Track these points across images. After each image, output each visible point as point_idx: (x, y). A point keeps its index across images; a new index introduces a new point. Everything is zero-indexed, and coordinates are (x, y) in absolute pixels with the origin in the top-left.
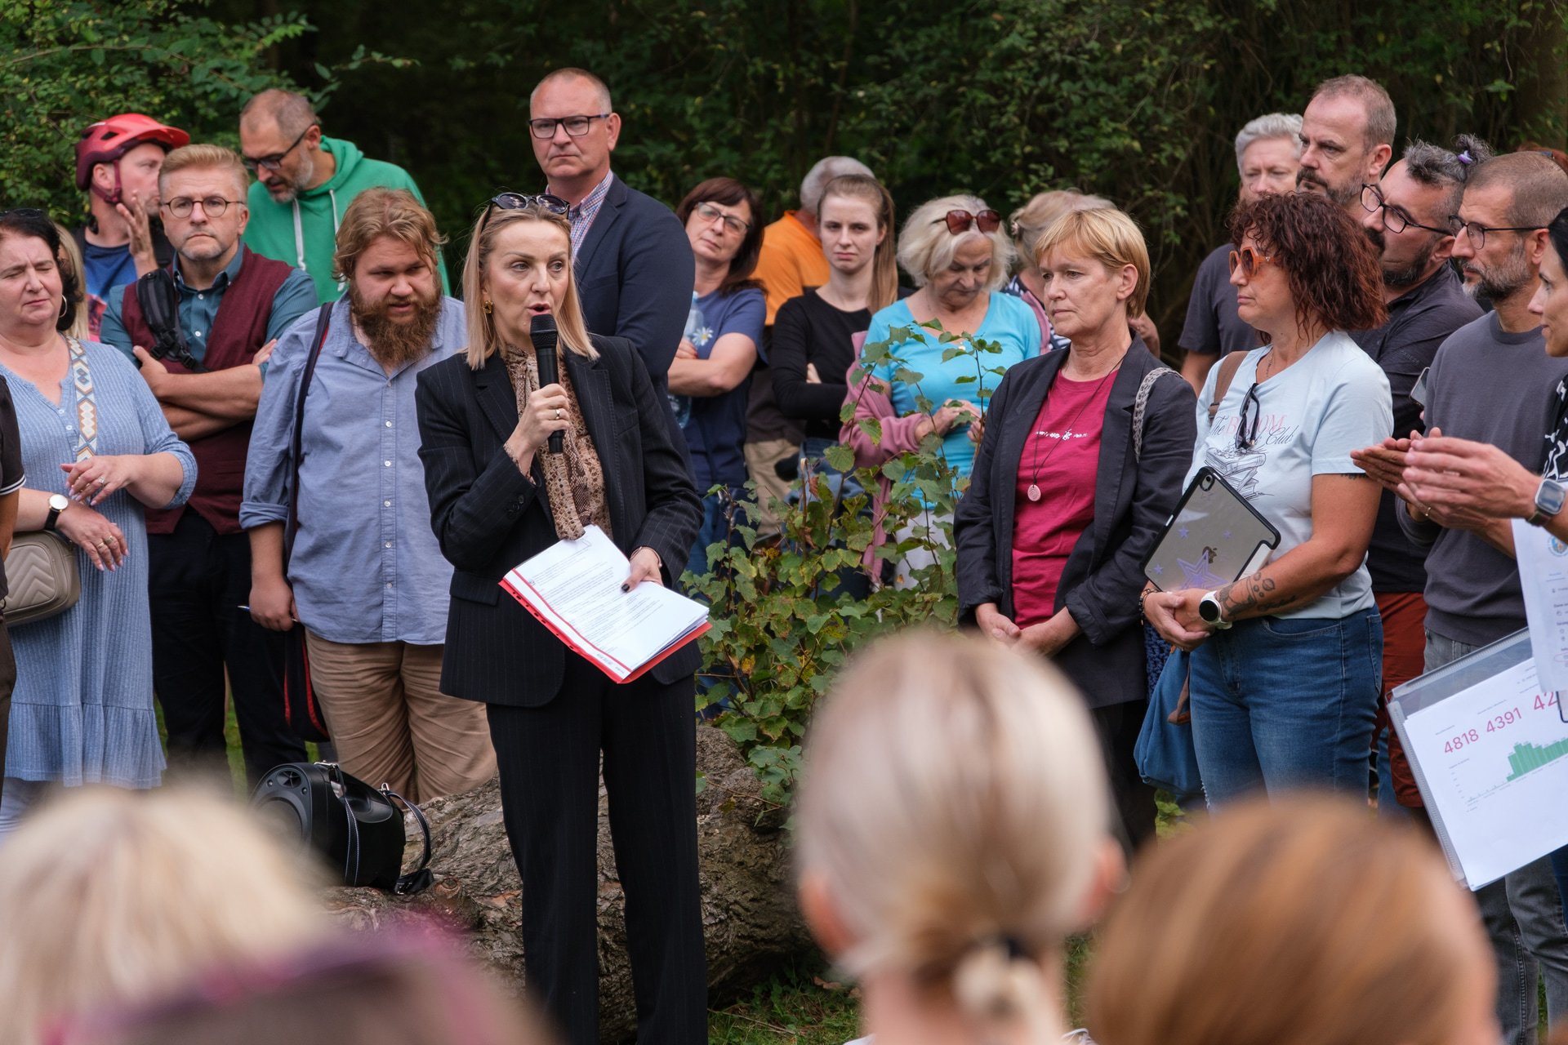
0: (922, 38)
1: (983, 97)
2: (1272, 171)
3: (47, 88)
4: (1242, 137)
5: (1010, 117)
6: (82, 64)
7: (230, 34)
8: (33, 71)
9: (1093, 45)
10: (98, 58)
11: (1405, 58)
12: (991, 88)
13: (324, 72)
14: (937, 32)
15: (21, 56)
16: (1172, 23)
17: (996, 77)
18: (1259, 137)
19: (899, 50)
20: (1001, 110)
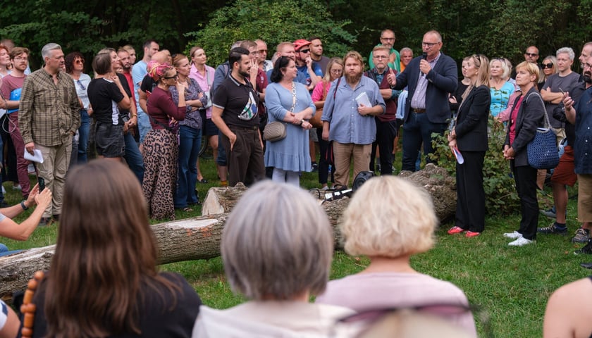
0: (475, 30)
1: (487, 42)
2: (563, 59)
3: (303, 32)
4: (558, 52)
5: (493, 45)
6: (309, 27)
7: (336, 23)
8: (300, 28)
9: (514, 31)
10: (313, 27)
11: (576, 37)
12: (489, 40)
13: (357, 31)
14: (478, 28)
15: (297, 26)
16: (530, 28)
17: (490, 38)
18: (561, 52)
19: (470, 32)
20: (490, 45)
